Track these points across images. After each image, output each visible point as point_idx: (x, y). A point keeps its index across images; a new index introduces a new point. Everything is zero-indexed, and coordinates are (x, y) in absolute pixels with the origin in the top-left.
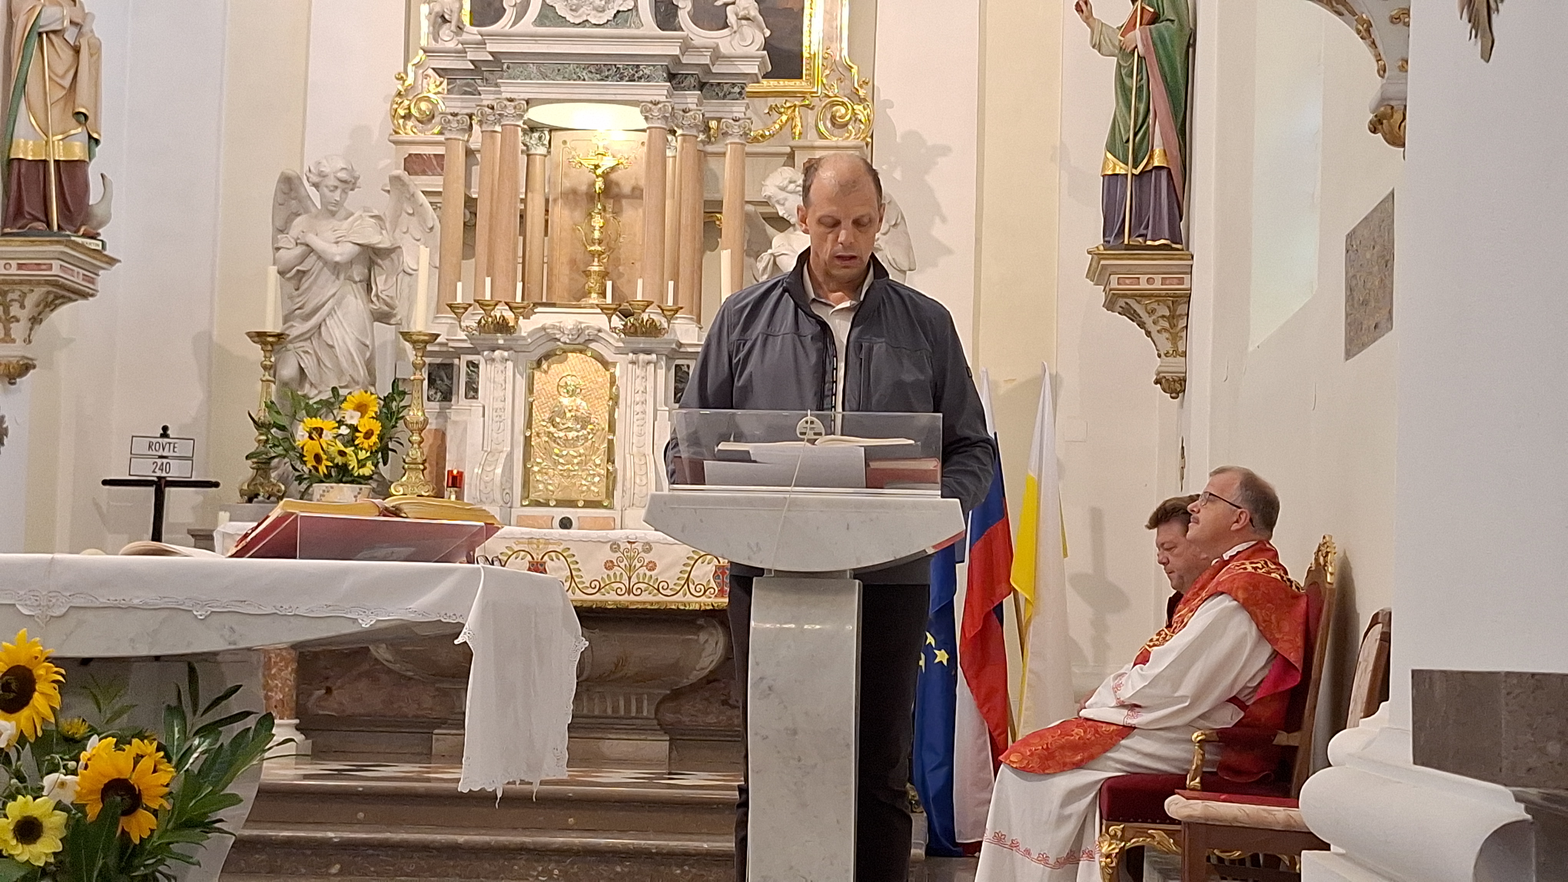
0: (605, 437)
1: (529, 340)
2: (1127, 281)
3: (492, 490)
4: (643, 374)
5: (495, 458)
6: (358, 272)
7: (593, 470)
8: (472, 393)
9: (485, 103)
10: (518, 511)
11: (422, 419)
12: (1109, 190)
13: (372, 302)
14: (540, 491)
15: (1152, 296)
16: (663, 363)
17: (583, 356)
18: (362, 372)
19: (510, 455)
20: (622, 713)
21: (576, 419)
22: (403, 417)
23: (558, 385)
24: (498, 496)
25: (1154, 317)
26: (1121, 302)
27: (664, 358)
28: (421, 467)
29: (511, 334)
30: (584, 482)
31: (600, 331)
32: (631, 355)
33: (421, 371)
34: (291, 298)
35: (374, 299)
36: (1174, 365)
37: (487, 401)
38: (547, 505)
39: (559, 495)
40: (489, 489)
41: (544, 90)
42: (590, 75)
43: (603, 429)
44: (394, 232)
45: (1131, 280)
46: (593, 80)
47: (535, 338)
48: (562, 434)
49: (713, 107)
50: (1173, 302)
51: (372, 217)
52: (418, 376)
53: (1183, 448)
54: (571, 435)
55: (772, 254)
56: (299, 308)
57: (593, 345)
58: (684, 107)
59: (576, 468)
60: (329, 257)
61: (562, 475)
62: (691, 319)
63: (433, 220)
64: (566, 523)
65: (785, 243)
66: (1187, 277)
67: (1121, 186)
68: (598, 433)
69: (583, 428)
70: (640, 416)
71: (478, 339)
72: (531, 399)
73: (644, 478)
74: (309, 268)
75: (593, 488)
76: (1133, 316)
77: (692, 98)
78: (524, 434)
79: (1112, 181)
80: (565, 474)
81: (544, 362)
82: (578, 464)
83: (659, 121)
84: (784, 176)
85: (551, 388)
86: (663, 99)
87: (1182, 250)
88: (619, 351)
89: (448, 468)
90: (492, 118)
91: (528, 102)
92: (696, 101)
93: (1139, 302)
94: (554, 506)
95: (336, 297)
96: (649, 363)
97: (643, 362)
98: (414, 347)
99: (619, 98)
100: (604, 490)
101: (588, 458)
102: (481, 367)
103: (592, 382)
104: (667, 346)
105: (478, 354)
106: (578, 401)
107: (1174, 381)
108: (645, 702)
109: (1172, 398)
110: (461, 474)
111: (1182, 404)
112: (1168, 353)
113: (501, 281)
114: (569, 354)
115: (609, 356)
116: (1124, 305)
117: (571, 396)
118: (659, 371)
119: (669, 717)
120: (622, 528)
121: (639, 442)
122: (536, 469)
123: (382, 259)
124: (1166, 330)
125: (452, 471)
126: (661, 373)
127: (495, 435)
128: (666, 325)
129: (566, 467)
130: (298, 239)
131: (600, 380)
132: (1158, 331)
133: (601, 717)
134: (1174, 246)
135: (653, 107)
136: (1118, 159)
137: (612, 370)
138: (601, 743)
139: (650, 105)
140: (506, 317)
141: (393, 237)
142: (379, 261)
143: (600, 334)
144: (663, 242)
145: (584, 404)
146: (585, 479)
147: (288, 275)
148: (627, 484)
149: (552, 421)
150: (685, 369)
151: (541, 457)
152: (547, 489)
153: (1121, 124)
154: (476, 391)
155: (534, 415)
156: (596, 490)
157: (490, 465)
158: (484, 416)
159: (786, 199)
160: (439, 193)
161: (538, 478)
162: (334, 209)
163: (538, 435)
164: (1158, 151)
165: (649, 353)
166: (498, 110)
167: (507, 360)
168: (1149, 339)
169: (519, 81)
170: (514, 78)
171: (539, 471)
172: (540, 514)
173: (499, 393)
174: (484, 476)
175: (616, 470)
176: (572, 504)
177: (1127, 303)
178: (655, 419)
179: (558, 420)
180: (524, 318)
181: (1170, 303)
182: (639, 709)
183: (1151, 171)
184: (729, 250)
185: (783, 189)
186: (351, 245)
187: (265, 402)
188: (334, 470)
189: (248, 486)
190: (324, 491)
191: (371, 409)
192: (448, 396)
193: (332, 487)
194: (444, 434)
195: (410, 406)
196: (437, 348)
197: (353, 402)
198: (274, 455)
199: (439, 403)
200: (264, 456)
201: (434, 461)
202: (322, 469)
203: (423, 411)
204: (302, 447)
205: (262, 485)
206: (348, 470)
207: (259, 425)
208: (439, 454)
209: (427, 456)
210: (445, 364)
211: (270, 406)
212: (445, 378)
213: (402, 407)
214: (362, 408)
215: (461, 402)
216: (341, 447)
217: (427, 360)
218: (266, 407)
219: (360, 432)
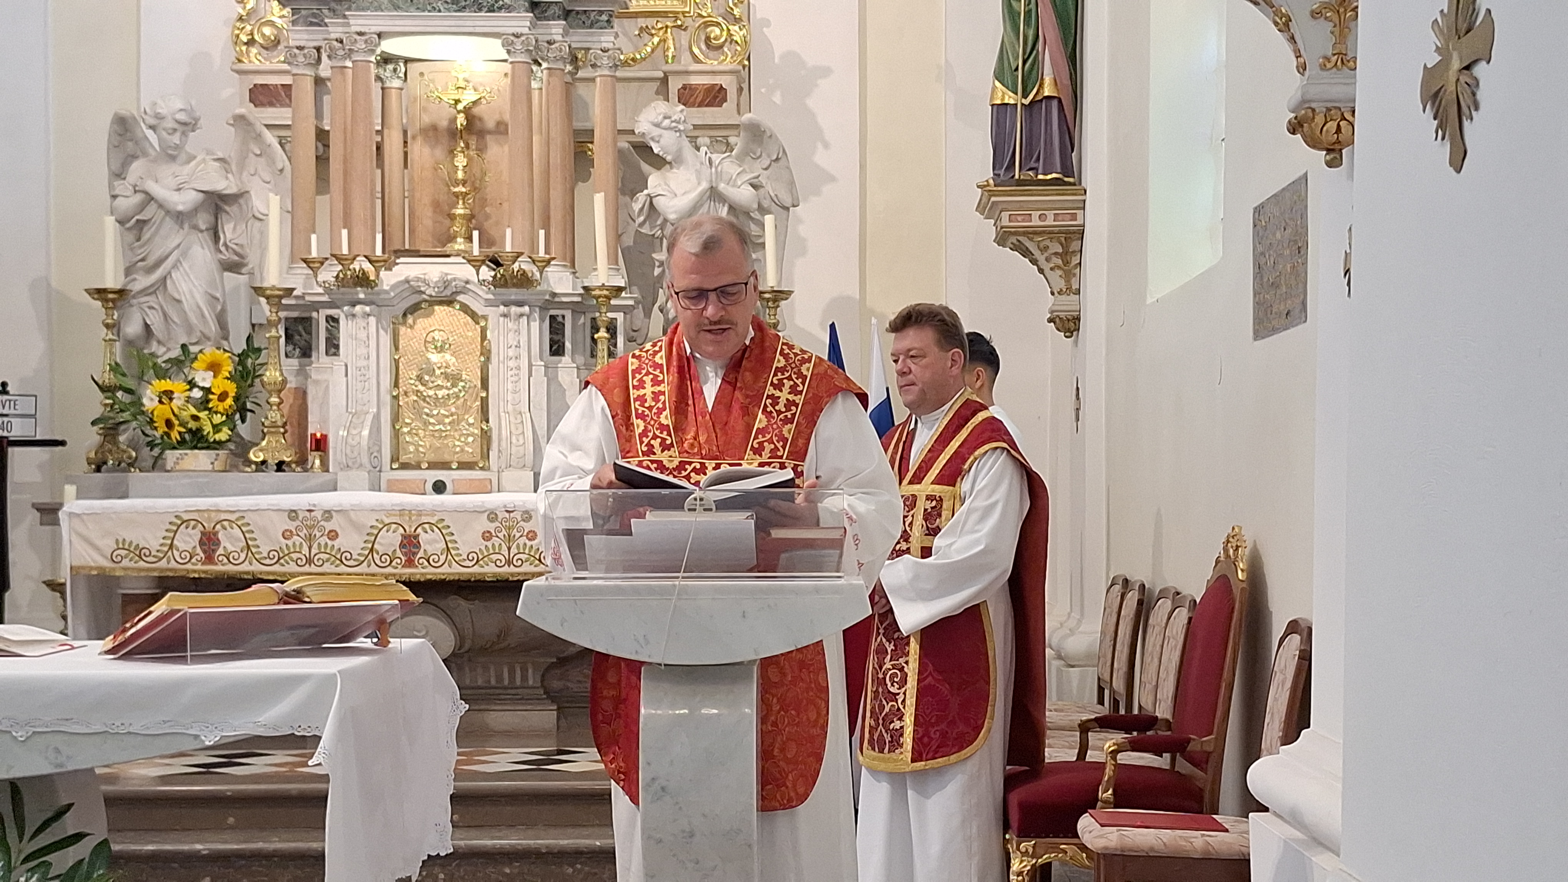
0: (477, 395)
1: (392, 294)
2: (1019, 218)
3: (359, 454)
4: (516, 327)
5: (361, 420)
6: (203, 221)
7: (466, 429)
8: (333, 350)
9: (333, 36)
10: (388, 475)
11: (280, 379)
12: (998, 121)
13: (220, 251)
14: (411, 452)
15: (1044, 232)
16: (537, 315)
17: (451, 309)
18: (213, 328)
19: (377, 417)
20: (506, 682)
21: (446, 376)
22: (258, 377)
23: (425, 341)
24: (365, 460)
25: (1046, 255)
26: (1013, 239)
27: (537, 309)
28: (282, 430)
29: (372, 288)
30: (457, 443)
31: (467, 282)
32: (502, 307)
33: (277, 328)
34: (132, 249)
35: (223, 249)
36: (1067, 303)
37: (350, 357)
38: (418, 467)
39: (432, 457)
40: (356, 453)
41: (397, 22)
42: (446, 6)
43: (475, 386)
45: (1023, 217)
46: (450, 11)
47: (398, 291)
48: (431, 393)
49: (580, 38)
50: (1065, 238)
51: (216, 160)
52: (273, 333)
53: (1078, 389)
54: (441, 393)
55: (649, 195)
56: (141, 260)
57: (460, 298)
58: (548, 38)
59: (449, 428)
60: (170, 206)
61: (433, 435)
62: (564, 266)
63: (284, 161)
64: (439, 487)
65: (662, 183)
66: (1079, 213)
67: (1011, 117)
68: (471, 391)
69: (453, 386)
70: (514, 371)
71: (336, 294)
72: (397, 357)
73: (521, 437)
74: (150, 217)
75: (467, 449)
76: (1026, 253)
77: (556, 29)
78: (391, 393)
79: (1001, 110)
80: (437, 434)
81: (409, 316)
82: (450, 423)
83: (523, 55)
84: (658, 111)
85: (417, 345)
86: (526, 30)
87: (1074, 184)
88: (489, 303)
89: (310, 431)
90: (341, 52)
91: (380, 35)
92: (561, 31)
93: (1031, 240)
94: (427, 469)
95: (181, 247)
96: (522, 315)
97: (516, 314)
98: (268, 303)
99: (478, 30)
100: (479, 450)
101: (460, 417)
102: (341, 322)
103: (462, 336)
104: (541, 297)
105: (338, 307)
106: (448, 356)
107: (1069, 320)
108: (530, 671)
109: (1066, 337)
110: (325, 437)
111: (1076, 343)
112: (1061, 290)
113: (360, 231)
114: (436, 308)
115: (478, 307)
116: (1015, 241)
117: (439, 352)
118: (532, 323)
119: (556, 684)
120: (499, 491)
121: (514, 399)
122: (405, 430)
123: (229, 206)
124: (1059, 267)
125: (315, 435)
126: (535, 325)
127: (360, 396)
128: (538, 274)
129: (437, 427)
130: (136, 185)
131: (470, 334)
132: (1052, 269)
133: (486, 688)
134: (1066, 179)
135: (515, 40)
136: (1007, 88)
137: (483, 324)
138: (486, 714)
139: (512, 38)
140: (366, 270)
141: (240, 182)
142: (226, 208)
143: (468, 286)
144: (531, 186)
145: (454, 360)
146: (459, 440)
147: (128, 225)
148: (503, 444)
149: (420, 378)
150: (560, 319)
151: (409, 418)
152: (417, 450)
153: (1010, 54)
154: (337, 347)
155: (400, 372)
156: (471, 451)
157: (355, 428)
158: (347, 375)
159: (660, 136)
160: (285, 127)
161: (408, 439)
162: (174, 152)
163: (406, 393)
164: (1048, 80)
165: (520, 304)
166: (347, 45)
167: (369, 315)
168: (1042, 276)
169: (369, 13)
170: (363, 10)
171: (409, 432)
172: (411, 477)
173: (362, 351)
174: (350, 440)
175: (491, 429)
176: (445, 466)
177: (1019, 241)
178: (530, 375)
179: (427, 378)
180: (386, 269)
181: (1063, 239)
182: (524, 678)
183: (1041, 101)
184: (603, 194)
185: (657, 125)
186: (193, 192)
187: (110, 365)
188: (187, 436)
189: (96, 454)
190: (178, 459)
191: (224, 369)
192: (306, 353)
193: (186, 454)
194: (305, 393)
195: (266, 364)
196: (293, 302)
197: (204, 361)
198: (122, 420)
199: (297, 360)
200: (111, 422)
201: (295, 423)
202: (175, 435)
203: (281, 370)
204: (152, 413)
205: (110, 451)
206: (203, 436)
207: (103, 389)
208: (300, 415)
209: (288, 417)
210: (303, 318)
211: (115, 368)
212: (303, 333)
213: (258, 365)
214: (214, 367)
215: (321, 360)
216: (194, 411)
217: (283, 314)
218: (111, 370)
219: (213, 393)
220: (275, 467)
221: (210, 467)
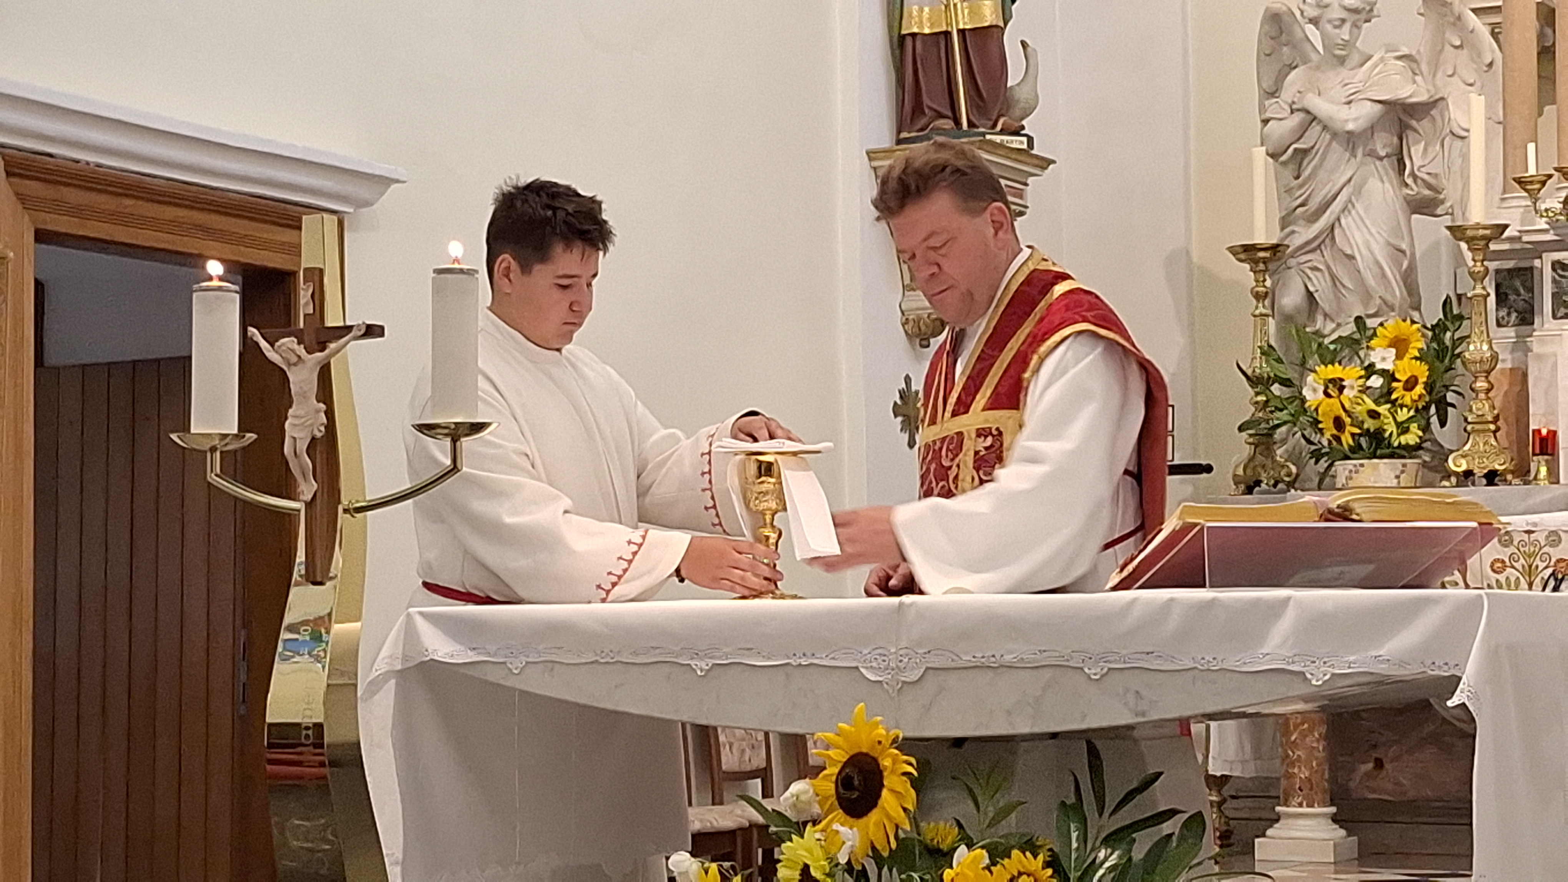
6: (1383, 144)
8: (1563, 310)
11: (1489, 354)
13: (1407, 185)
18: (1398, 292)
22: (1459, 355)
28: (1493, 427)
33: (1484, 282)
34: (1289, 191)
35: (1409, 181)
44: (1434, 76)
51: (1400, 58)
52: (1480, 291)
56: (1302, 205)
60: (1338, 126)
63: (1493, 52)
74: (1312, 144)
89: (1532, 427)
95: (1352, 183)
98: (1470, 248)
110: (1553, 434)
123: (1418, 121)
125: (1539, 432)
130: (1294, 103)
141: (1434, 86)
142: (1414, 123)
147: (1284, 158)
160: (1497, 9)
162: (1343, 53)
186: (1369, 103)
187: (1260, 347)
188: (1363, 441)
189: (1245, 470)
190: (1351, 471)
191: (1411, 346)
192: (1526, 318)
193: (1362, 465)
194: (1525, 375)
195: (1469, 337)
196: (1506, 246)
197: (1385, 337)
198: (1276, 422)
199: (1513, 328)
200: (1263, 425)
201: (1512, 419)
202: (1347, 439)
203: (1490, 343)
204: (1316, 409)
205: (1263, 466)
206: (1384, 439)
207: (1254, 381)
208: (1518, 406)
209: (1501, 410)
210: (1520, 269)
211: (1268, 352)
212: (1522, 291)
213: (1458, 339)
214: (1399, 345)
215: (1546, 326)
216: (1373, 406)
217: (1492, 265)
218: (1262, 353)
219: (1398, 381)
220: (1484, 481)
221: (1395, 482)
